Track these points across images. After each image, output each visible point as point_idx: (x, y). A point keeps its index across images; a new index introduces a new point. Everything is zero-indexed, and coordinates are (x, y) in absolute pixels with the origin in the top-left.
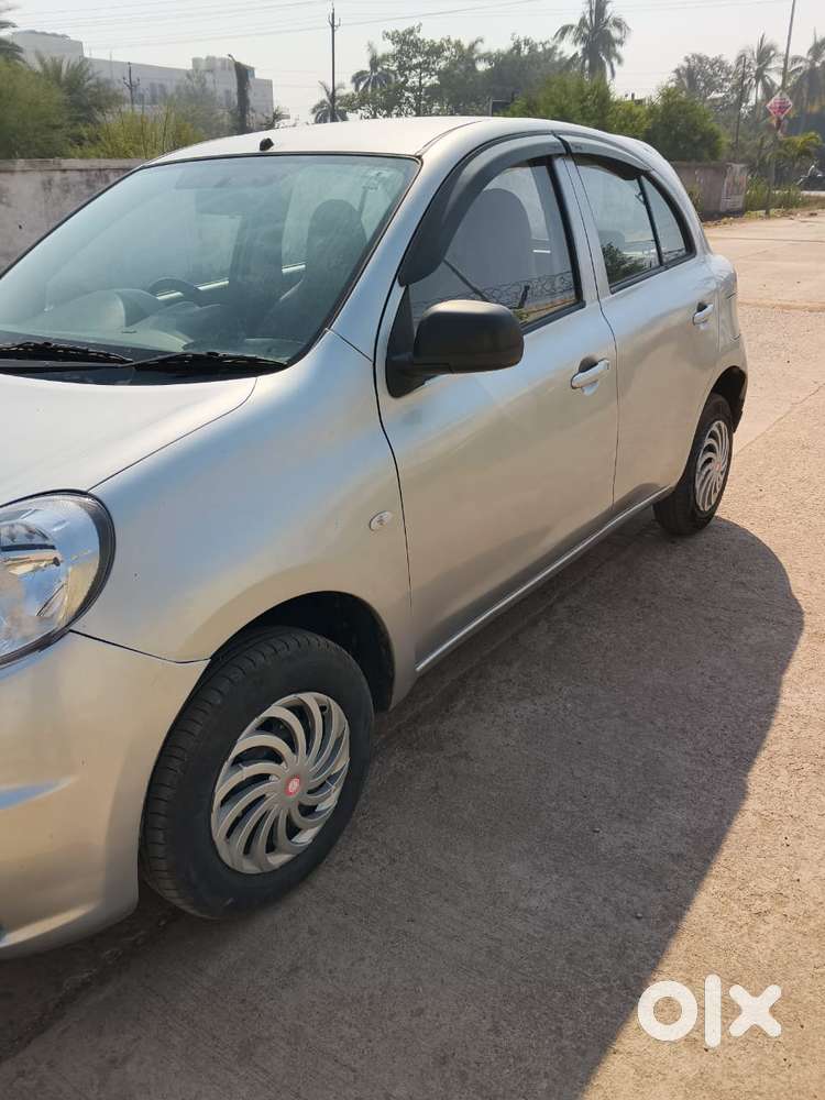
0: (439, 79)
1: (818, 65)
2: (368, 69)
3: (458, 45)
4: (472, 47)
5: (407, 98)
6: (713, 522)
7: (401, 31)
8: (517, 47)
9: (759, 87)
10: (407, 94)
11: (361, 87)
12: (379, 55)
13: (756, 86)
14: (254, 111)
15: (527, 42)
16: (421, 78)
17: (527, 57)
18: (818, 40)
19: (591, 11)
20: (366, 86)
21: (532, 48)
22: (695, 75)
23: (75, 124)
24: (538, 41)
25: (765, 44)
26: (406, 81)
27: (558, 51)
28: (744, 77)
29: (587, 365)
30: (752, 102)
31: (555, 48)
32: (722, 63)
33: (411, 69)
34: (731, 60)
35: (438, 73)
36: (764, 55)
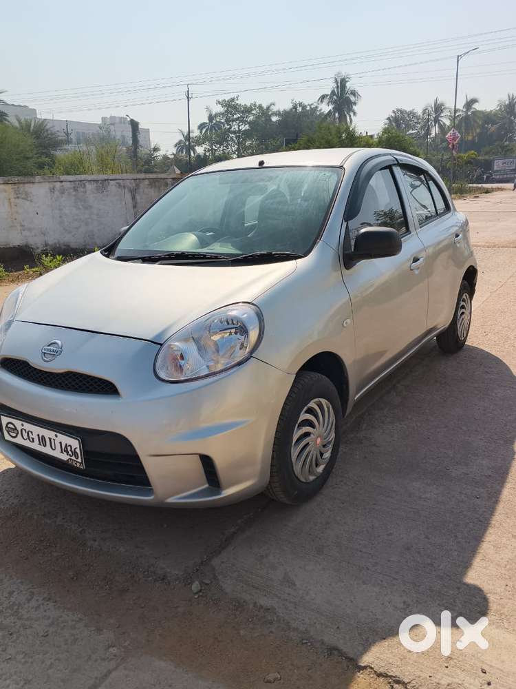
0: (250, 126)
1: (469, 113)
2: (208, 122)
3: (260, 107)
4: (268, 108)
5: (232, 138)
6: (465, 347)
7: (227, 99)
8: (295, 107)
9: (437, 125)
10: (231, 135)
11: (204, 131)
12: (214, 113)
13: (435, 125)
14: (142, 147)
15: (300, 104)
16: (239, 126)
17: (301, 112)
18: (469, 100)
19: (338, 87)
20: (206, 131)
21: (304, 107)
22: (399, 121)
23: (40, 157)
24: (306, 104)
25: (438, 103)
26: (231, 128)
27: (319, 109)
28: (428, 121)
29: (416, 260)
30: (433, 134)
31: (317, 107)
32: (414, 113)
33: (233, 121)
34: (419, 112)
35: (249, 123)
36: (439, 108)
